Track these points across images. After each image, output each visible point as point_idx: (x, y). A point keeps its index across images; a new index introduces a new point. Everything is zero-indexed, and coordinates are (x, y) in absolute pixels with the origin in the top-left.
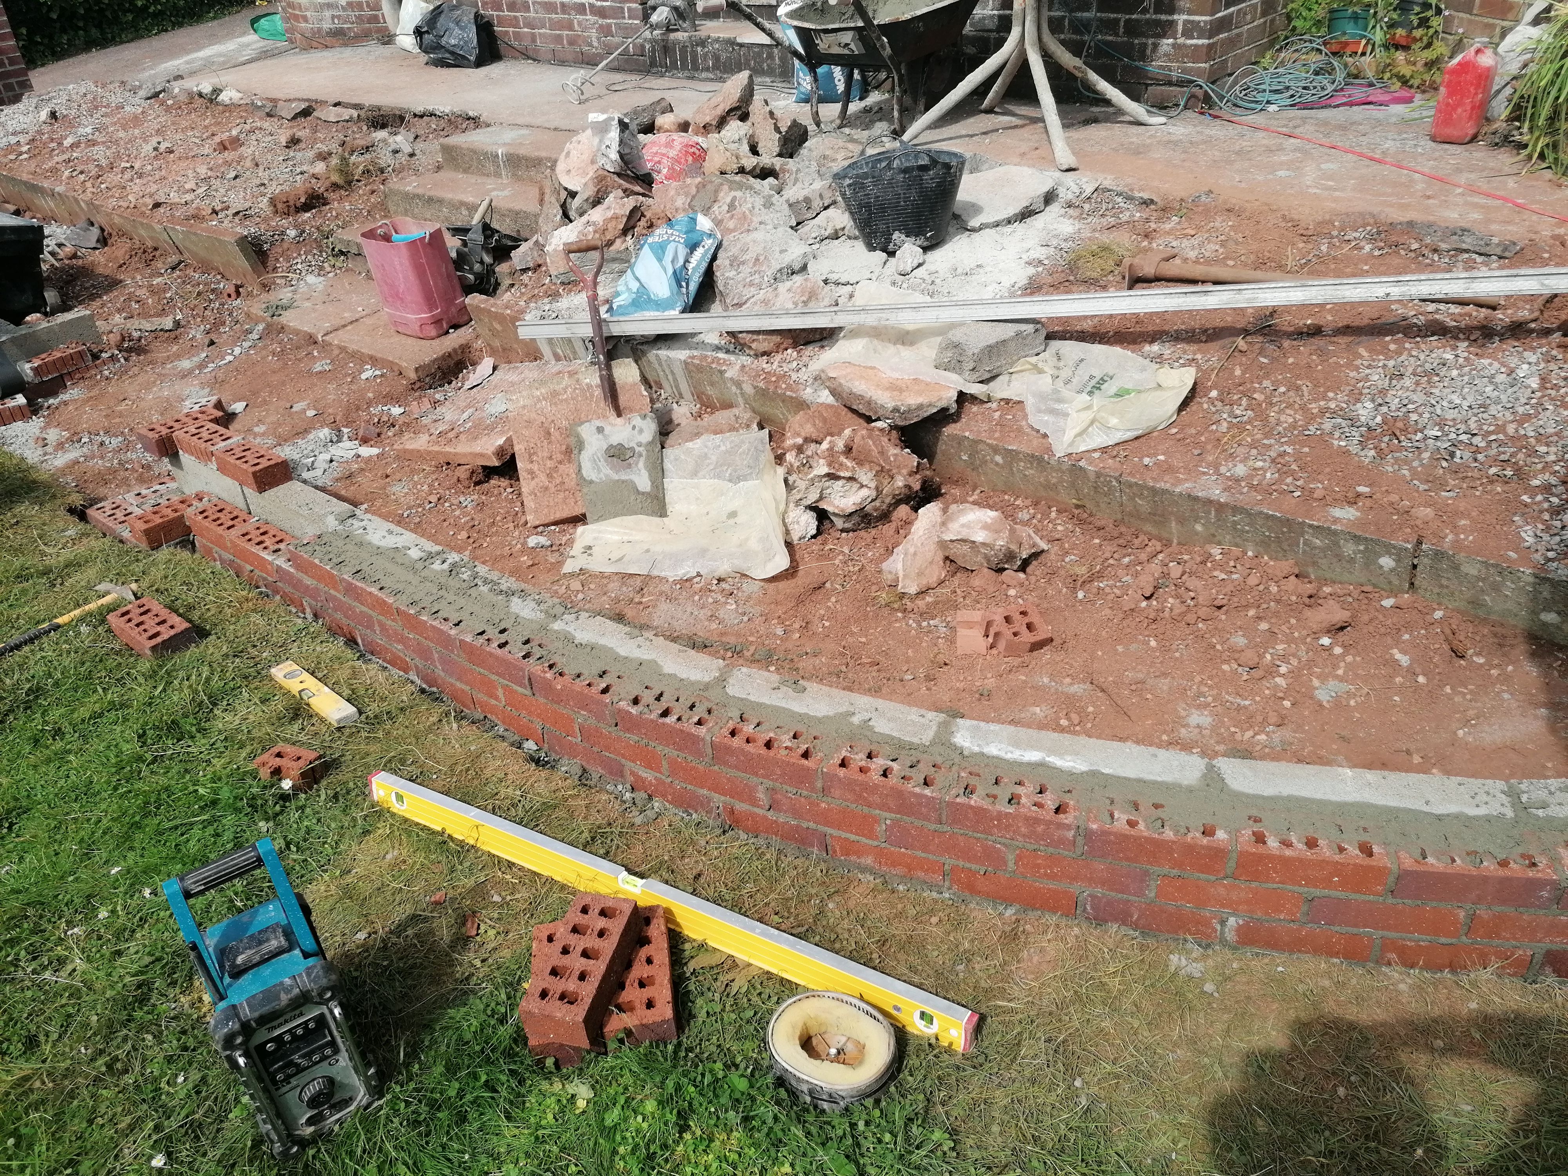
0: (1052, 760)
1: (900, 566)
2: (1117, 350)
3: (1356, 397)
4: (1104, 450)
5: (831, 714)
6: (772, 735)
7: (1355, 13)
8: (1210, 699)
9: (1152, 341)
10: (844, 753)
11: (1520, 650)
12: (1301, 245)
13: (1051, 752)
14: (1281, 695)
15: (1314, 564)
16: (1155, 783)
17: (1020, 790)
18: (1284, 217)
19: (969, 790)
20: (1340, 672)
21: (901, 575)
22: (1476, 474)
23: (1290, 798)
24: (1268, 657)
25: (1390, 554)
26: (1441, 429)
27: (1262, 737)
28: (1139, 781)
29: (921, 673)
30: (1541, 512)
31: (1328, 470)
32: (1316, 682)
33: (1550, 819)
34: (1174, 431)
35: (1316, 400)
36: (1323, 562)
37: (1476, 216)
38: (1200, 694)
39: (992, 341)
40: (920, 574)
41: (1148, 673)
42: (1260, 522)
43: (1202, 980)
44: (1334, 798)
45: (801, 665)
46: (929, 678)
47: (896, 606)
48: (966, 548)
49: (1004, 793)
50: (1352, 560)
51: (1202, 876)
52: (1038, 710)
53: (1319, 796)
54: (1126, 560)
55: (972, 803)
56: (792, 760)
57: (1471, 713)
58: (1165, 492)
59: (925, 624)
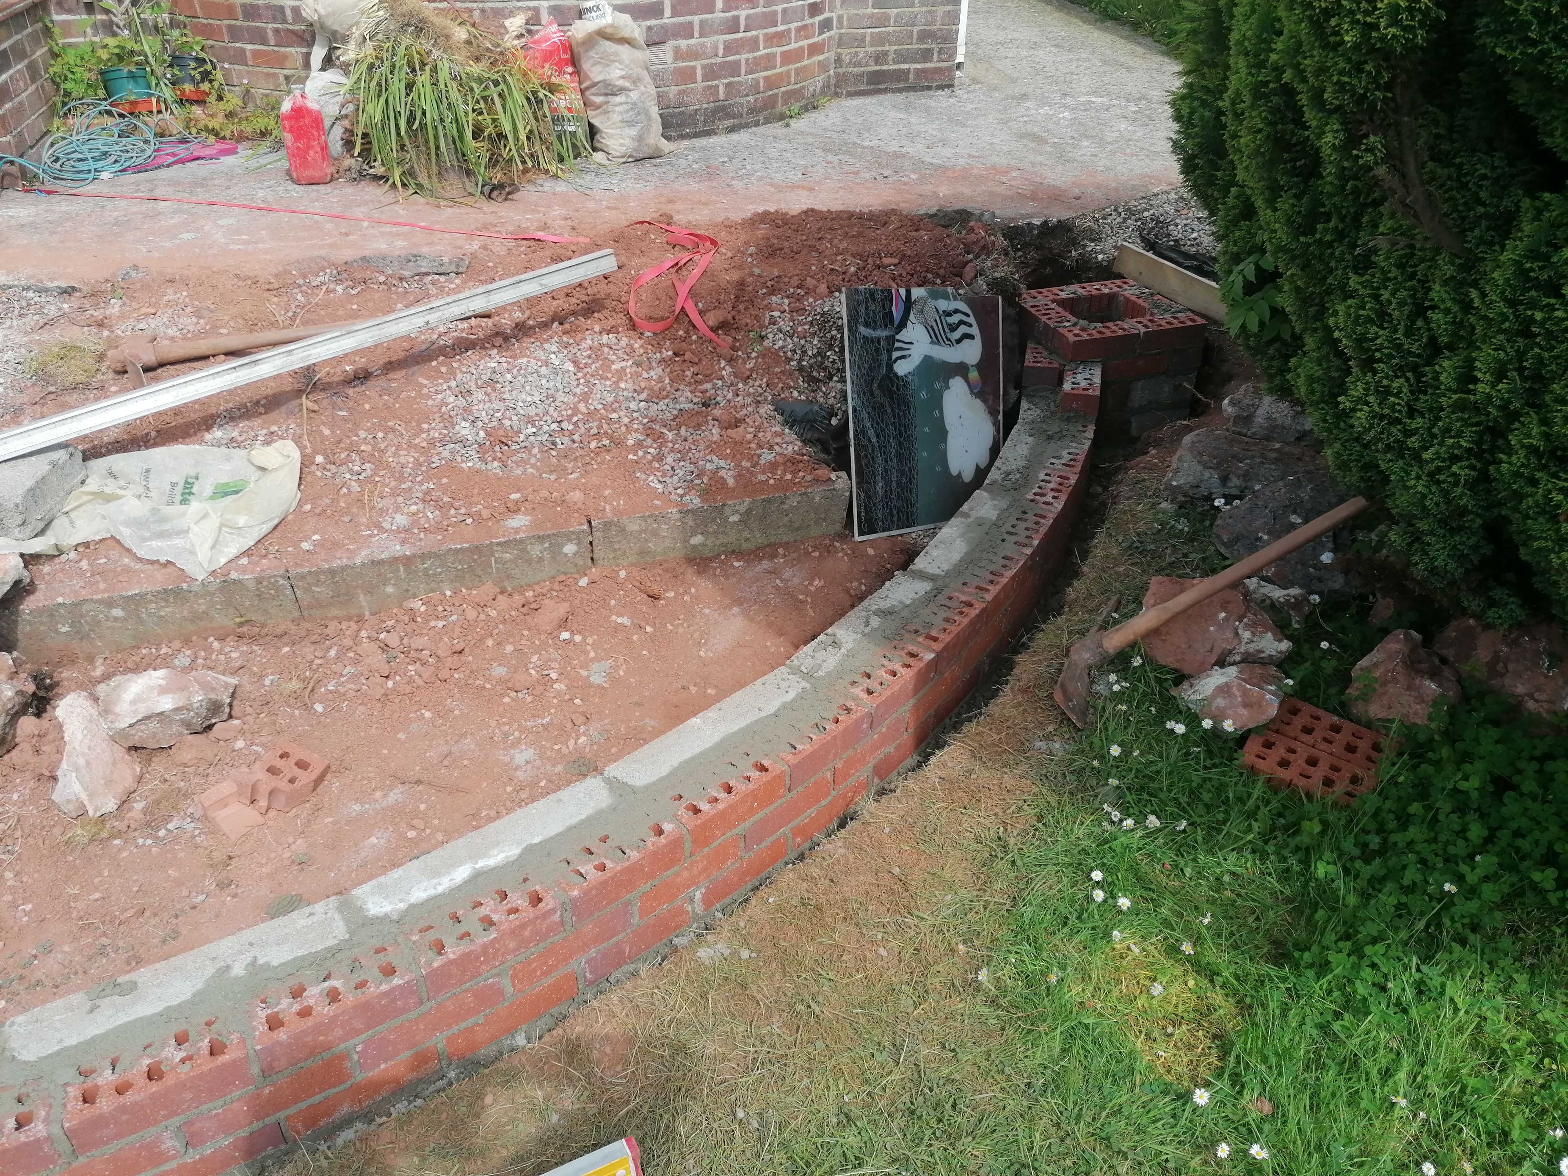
0: (481, 864)
1: (77, 788)
2: (178, 449)
3: (449, 421)
4: (247, 553)
5: (199, 986)
6: (146, 1062)
7: (130, 72)
8: (517, 734)
9: (208, 429)
10: (262, 1014)
11: (690, 573)
12: (275, 300)
13: (474, 857)
14: (567, 697)
15: (509, 577)
16: (582, 822)
17: (483, 911)
18: (237, 276)
19: (439, 947)
20: (592, 654)
21: (84, 797)
22: (582, 453)
23: (682, 766)
24: (533, 672)
25: (570, 540)
26: (533, 426)
27: (583, 739)
28: (570, 829)
29: (210, 884)
30: (651, 462)
31: (476, 491)
32: (584, 673)
33: (829, 674)
34: (308, 507)
35: (417, 435)
36: (516, 572)
37: (400, 243)
38: (506, 735)
39: (30, 483)
40: (109, 783)
41: (447, 742)
42: (450, 559)
43: (735, 953)
44: (708, 745)
45: (39, 975)
46: (222, 886)
47: (104, 835)
48: (153, 725)
49: (471, 923)
50: (541, 559)
51: (669, 872)
52: (373, 840)
53: (697, 751)
54: (333, 653)
55: (452, 956)
56: (206, 1068)
57: (696, 635)
58: (343, 568)
59: (162, 833)
